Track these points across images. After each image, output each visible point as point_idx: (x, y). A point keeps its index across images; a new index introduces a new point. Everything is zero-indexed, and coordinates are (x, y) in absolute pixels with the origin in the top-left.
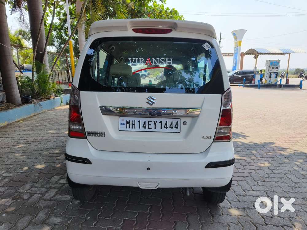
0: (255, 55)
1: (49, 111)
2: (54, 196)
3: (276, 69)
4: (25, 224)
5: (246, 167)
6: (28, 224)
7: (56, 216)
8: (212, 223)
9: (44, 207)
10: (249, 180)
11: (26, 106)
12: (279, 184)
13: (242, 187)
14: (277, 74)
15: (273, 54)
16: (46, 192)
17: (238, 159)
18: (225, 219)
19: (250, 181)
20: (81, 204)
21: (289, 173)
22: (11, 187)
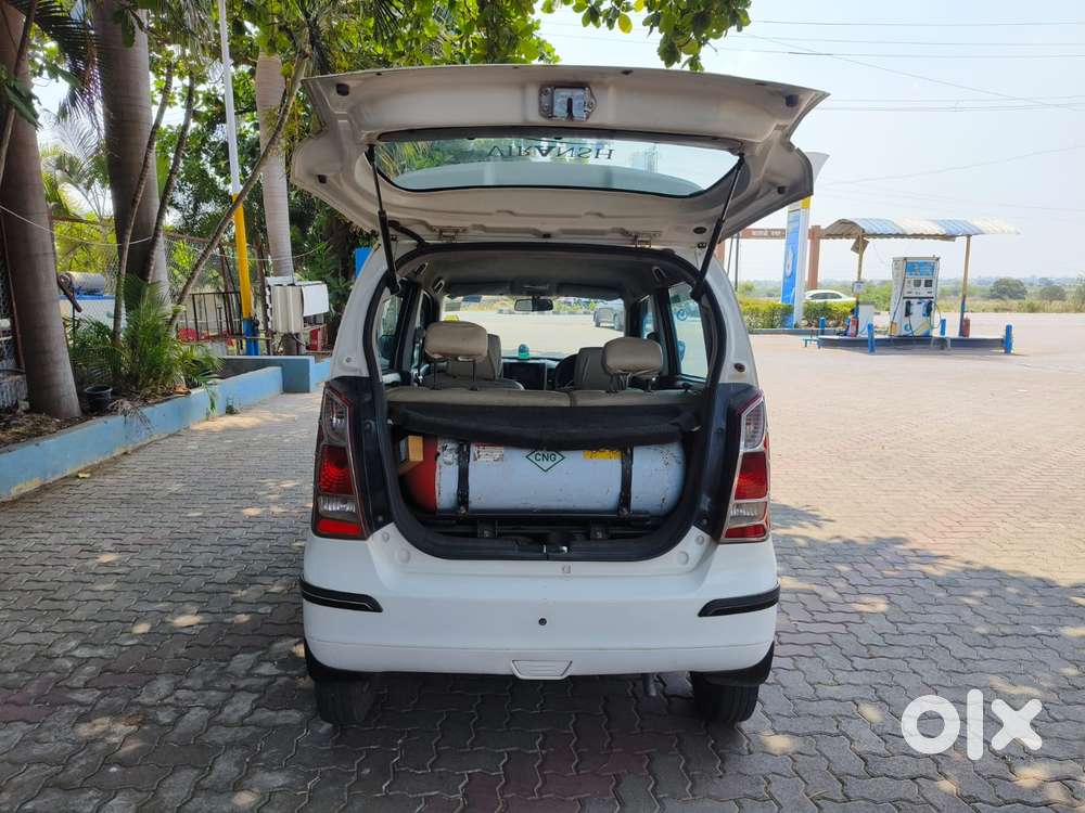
0: (857, 242)
1: (172, 439)
2: (251, 713)
3: (926, 286)
4: (185, 795)
5: (818, 617)
6: (193, 793)
7: (268, 769)
8: (721, 777)
9: (230, 745)
10: (826, 654)
11: (98, 424)
12: (915, 664)
13: (805, 674)
14: (931, 303)
15: (915, 236)
16: (225, 703)
17: (795, 592)
18: (755, 766)
19: (830, 656)
20: (339, 734)
21: (946, 631)
22: (112, 688)
